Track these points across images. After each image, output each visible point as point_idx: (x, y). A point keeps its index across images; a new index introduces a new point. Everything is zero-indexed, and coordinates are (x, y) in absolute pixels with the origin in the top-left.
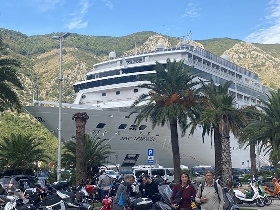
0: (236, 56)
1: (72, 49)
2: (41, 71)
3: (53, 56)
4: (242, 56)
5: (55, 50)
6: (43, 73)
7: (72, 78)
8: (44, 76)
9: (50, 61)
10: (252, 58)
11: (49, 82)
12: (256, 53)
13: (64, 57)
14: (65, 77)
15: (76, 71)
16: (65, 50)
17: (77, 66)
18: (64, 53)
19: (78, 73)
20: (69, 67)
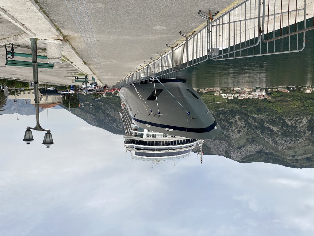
1: (289, 158)
6: (308, 145)
7: (288, 141)
9: (302, 152)
11: (303, 140)
13: (293, 154)
14: (293, 142)
15: (285, 145)
16: (293, 158)
17: (284, 148)
18: (293, 156)
20: (290, 148)
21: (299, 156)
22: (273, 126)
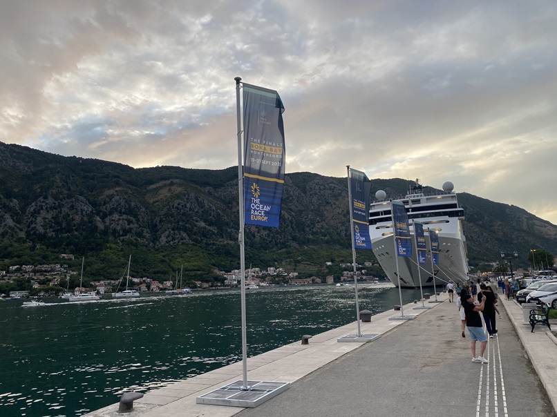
0: (317, 187)
1: (178, 181)
2: (151, 201)
3: (161, 188)
4: (322, 187)
5: (163, 182)
6: (154, 202)
8: (155, 204)
9: (161, 191)
10: (330, 189)
12: (333, 185)
13: (173, 188)
14: (176, 205)
15: (186, 200)
16: (172, 181)
17: (187, 196)
18: (172, 184)
19: (188, 202)
20: (178, 196)
21: (165, 186)
22: (205, 228)
